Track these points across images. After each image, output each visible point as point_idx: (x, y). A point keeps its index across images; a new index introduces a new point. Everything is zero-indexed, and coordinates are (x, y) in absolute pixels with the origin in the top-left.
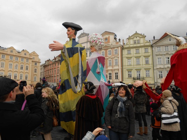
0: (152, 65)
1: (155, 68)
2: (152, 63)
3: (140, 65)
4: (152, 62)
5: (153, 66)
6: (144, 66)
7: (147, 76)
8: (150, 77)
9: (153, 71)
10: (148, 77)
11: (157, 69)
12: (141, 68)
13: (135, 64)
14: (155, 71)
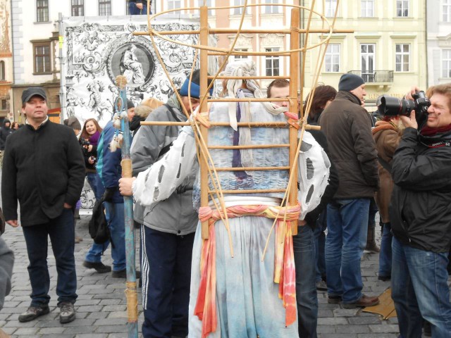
0: (422, 23)
1: (430, 36)
2: (423, 16)
3: (377, 19)
4: (423, 11)
5: (423, 29)
6: (391, 24)
7: (398, 68)
8: (413, 74)
9: (423, 46)
10: (402, 71)
11: (440, 39)
12: (379, 34)
13: (355, 16)
14: (430, 49)
